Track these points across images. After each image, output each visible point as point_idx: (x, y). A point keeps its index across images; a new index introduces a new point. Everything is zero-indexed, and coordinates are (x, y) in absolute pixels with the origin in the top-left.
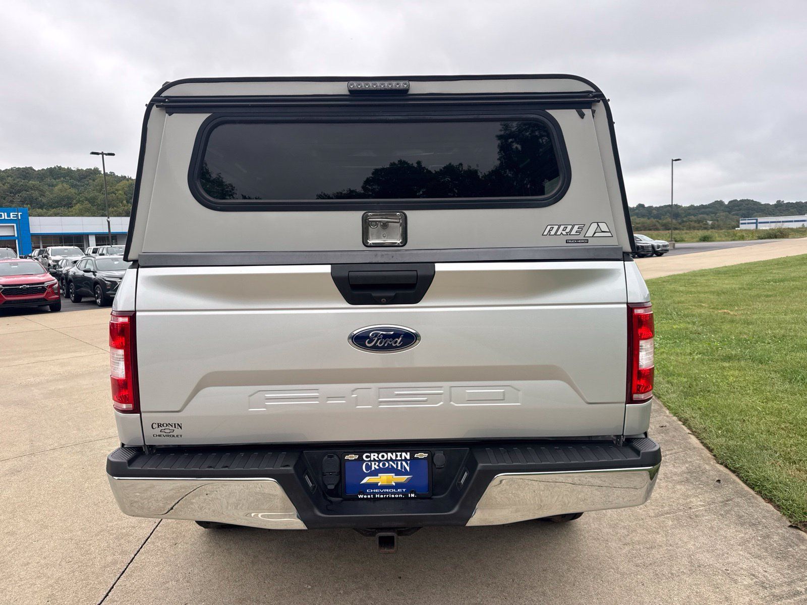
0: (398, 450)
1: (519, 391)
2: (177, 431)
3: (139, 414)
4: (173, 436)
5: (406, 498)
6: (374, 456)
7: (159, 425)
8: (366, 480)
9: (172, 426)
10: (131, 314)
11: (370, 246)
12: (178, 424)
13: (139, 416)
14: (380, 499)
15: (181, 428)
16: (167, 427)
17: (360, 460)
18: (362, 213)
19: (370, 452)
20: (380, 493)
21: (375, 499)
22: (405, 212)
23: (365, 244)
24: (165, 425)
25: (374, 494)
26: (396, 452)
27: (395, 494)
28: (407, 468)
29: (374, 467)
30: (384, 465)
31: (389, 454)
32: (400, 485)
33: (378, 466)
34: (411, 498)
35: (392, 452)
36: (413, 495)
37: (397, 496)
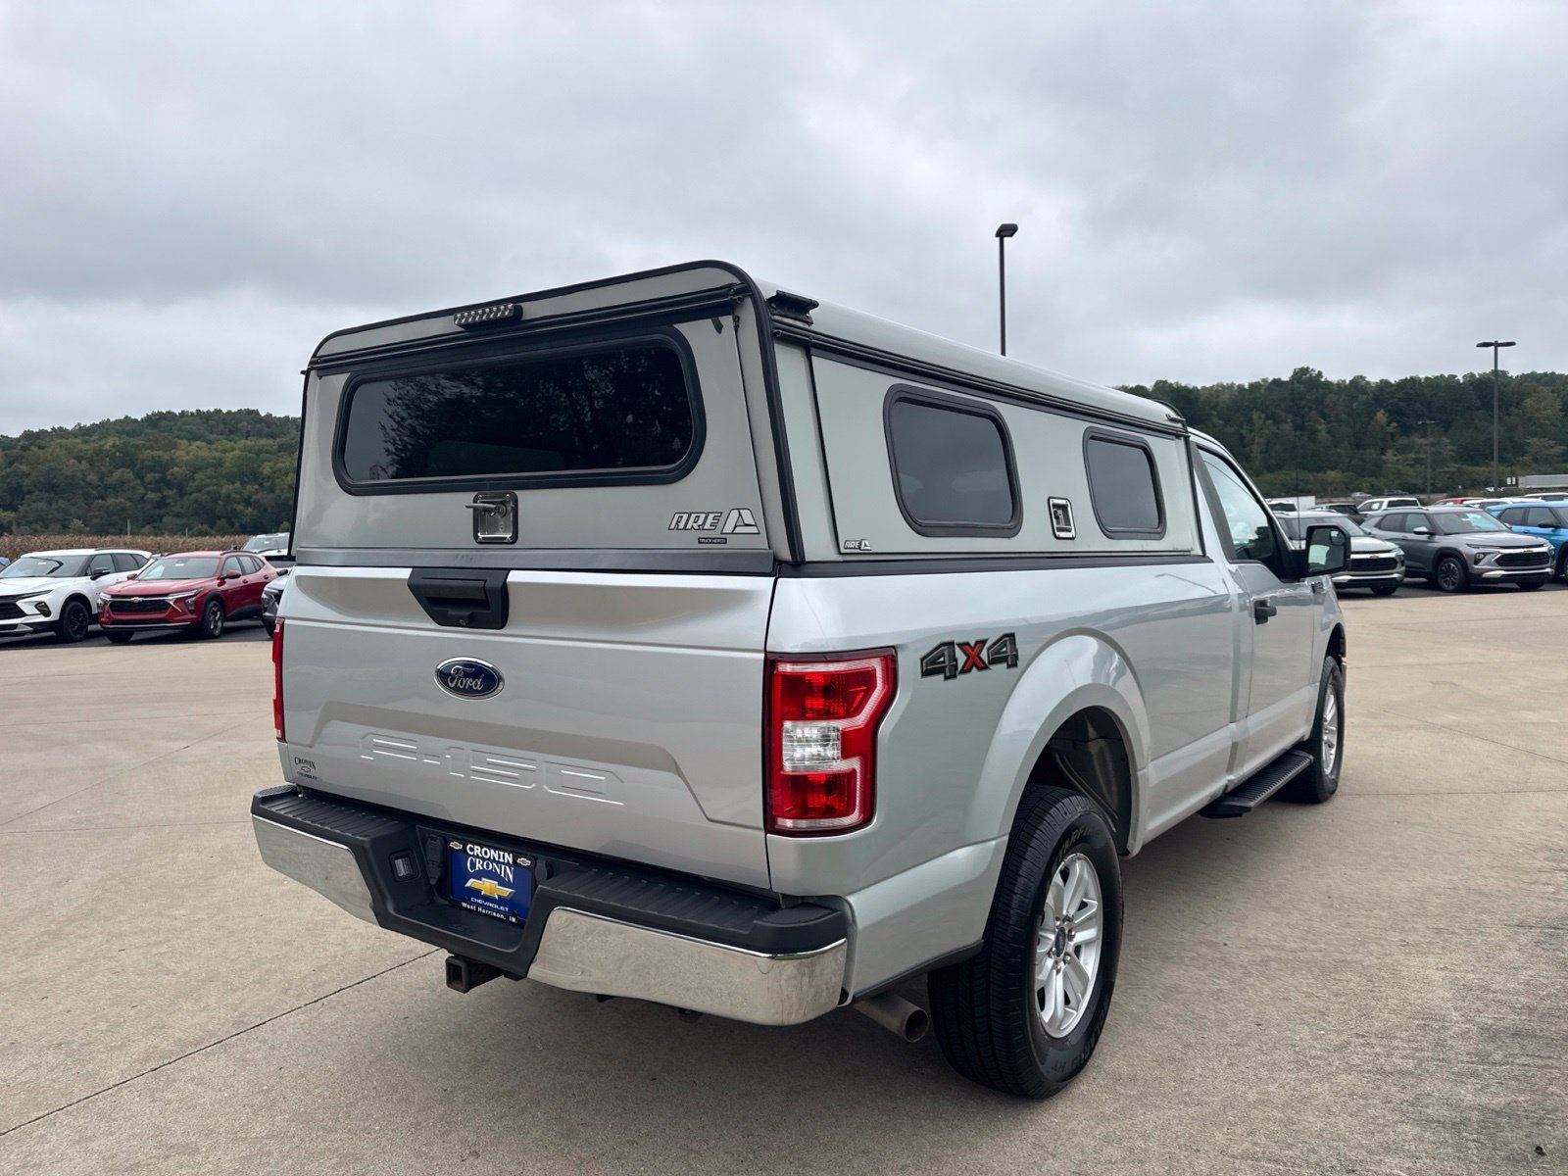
0: (501, 847)
1: (621, 781)
5: (507, 921)
6: (478, 850)
7: (300, 761)
8: (471, 883)
11: (482, 543)
12: (312, 763)
14: (483, 914)
15: (315, 767)
16: (306, 765)
17: (465, 852)
18: (474, 494)
19: (474, 844)
20: (482, 906)
21: (478, 913)
22: (516, 492)
23: (477, 540)
24: (303, 761)
25: (477, 905)
26: (499, 849)
27: (497, 911)
28: (511, 877)
29: (478, 866)
30: (488, 866)
31: (492, 851)
32: (501, 901)
33: (482, 865)
34: (512, 923)
35: (495, 849)
36: (514, 920)
37: (498, 915)
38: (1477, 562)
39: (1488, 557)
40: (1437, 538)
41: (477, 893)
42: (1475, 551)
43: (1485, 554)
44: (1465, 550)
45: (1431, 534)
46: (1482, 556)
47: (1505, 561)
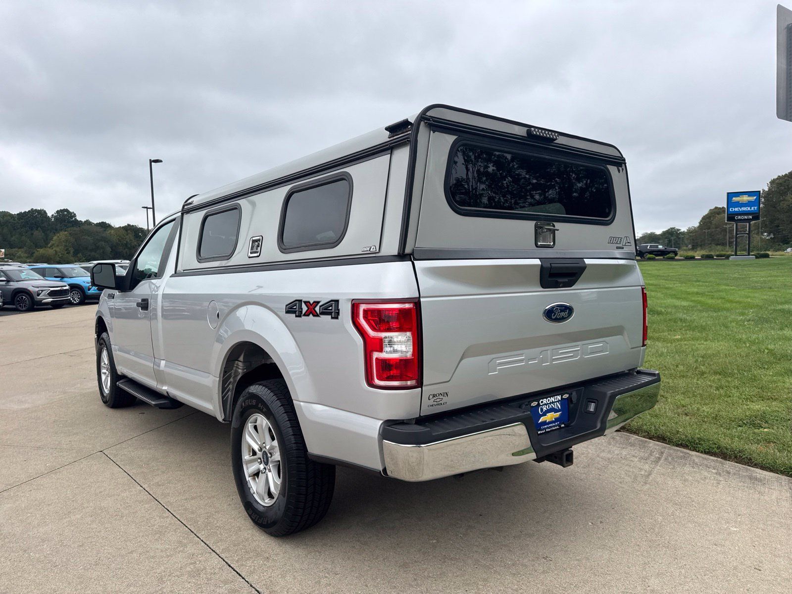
0: (554, 394)
1: (608, 344)
2: (445, 399)
3: (420, 389)
4: (441, 404)
5: (561, 428)
6: (545, 401)
7: (434, 396)
8: (542, 419)
9: (442, 395)
10: (417, 300)
11: (539, 247)
12: (446, 393)
13: (421, 390)
14: (548, 432)
15: (447, 396)
16: (439, 397)
17: (539, 405)
18: (535, 222)
19: (543, 399)
20: (548, 428)
21: (547, 432)
22: (554, 223)
23: (537, 246)
24: (438, 395)
25: (545, 429)
26: (554, 396)
27: (554, 426)
28: (560, 407)
29: (545, 409)
30: (549, 406)
31: (552, 398)
32: (557, 420)
33: (546, 408)
34: (563, 427)
35: (553, 396)
36: (563, 425)
37: (556, 428)
38: (38, 295)
39: (43, 292)
40: (11, 283)
41: (545, 423)
42: (37, 289)
43: (42, 291)
44: (31, 289)
45: (8, 281)
46: (40, 292)
47: (52, 294)
